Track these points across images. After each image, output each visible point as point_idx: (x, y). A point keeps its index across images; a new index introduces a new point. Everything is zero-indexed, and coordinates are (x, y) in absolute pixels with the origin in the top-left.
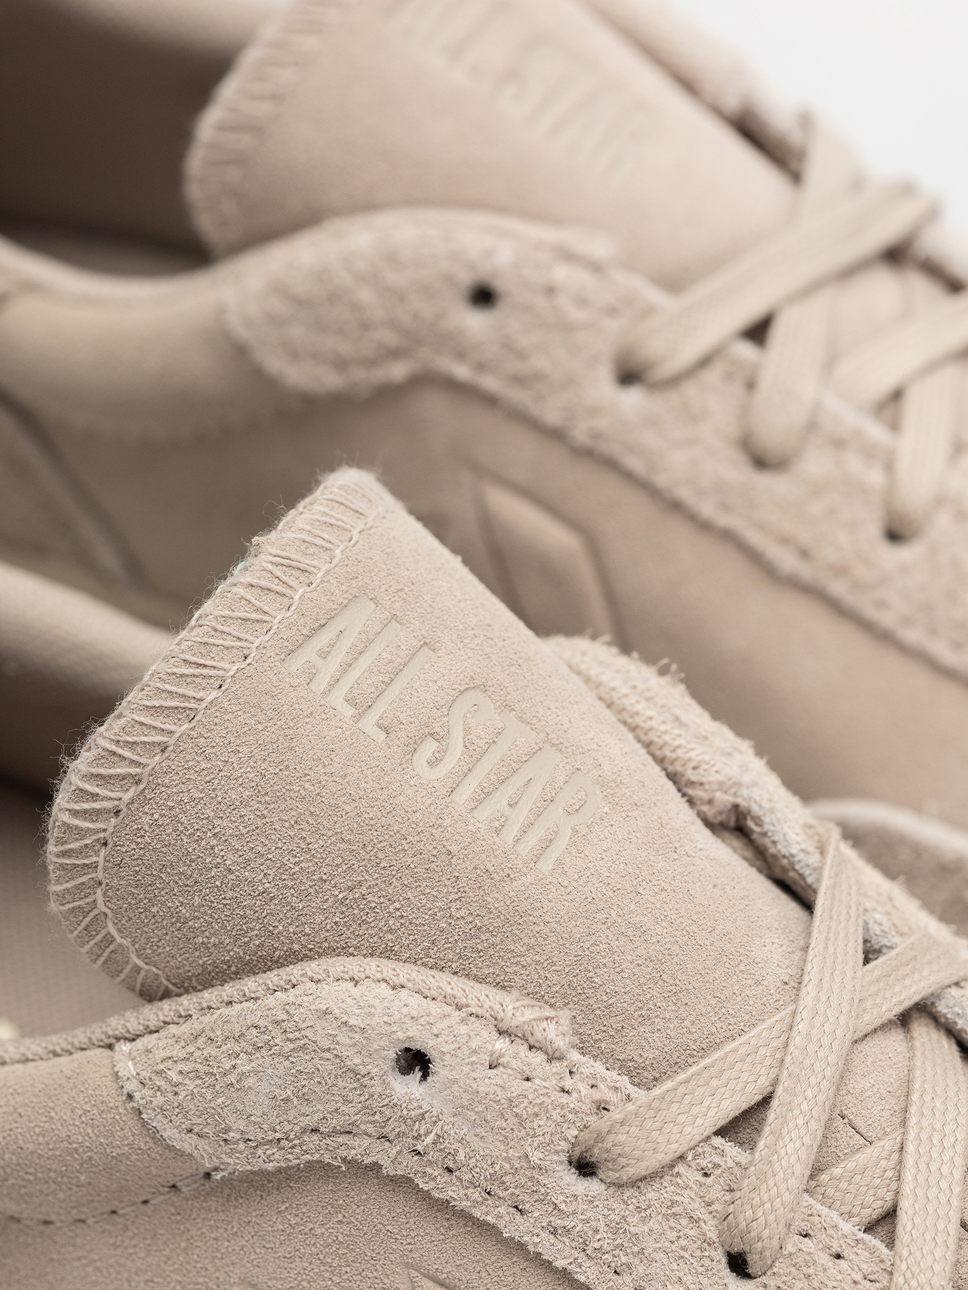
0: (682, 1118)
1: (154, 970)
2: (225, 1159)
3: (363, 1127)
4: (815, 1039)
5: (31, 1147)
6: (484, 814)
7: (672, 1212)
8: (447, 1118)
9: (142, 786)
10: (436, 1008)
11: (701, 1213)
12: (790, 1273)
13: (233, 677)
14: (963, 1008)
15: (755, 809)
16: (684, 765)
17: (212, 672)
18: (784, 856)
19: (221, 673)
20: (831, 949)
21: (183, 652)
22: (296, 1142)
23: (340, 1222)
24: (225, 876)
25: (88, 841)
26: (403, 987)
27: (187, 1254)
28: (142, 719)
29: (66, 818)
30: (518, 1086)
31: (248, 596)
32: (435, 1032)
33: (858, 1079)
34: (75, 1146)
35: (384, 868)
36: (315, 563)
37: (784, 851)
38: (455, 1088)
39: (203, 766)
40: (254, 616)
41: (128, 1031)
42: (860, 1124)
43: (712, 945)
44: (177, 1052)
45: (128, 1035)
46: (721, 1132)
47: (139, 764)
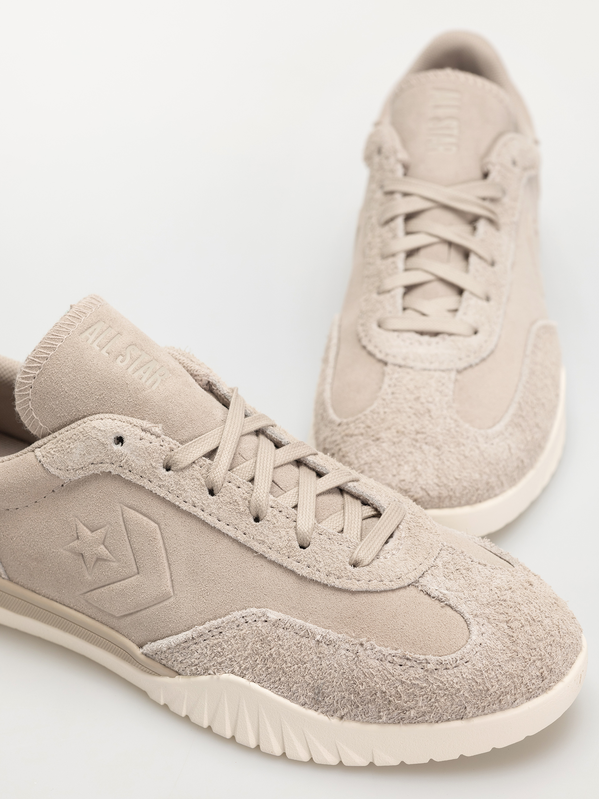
0: (194, 452)
1: (46, 427)
2: (68, 476)
3: (106, 460)
4: (230, 432)
5: (12, 481)
6: (136, 375)
7: (192, 478)
8: (129, 455)
9: (41, 369)
10: (125, 424)
11: (200, 477)
12: (225, 492)
13: (65, 339)
14: (274, 431)
15: (214, 382)
16: (193, 371)
17: (60, 338)
18: (223, 394)
19: (62, 338)
20: (235, 412)
21: (52, 332)
22: (87, 467)
23: (100, 492)
24: (65, 394)
25: (27, 387)
26: (115, 419)
27: (57, 511)
28: (41, 350)
29: (20, 380)
30: (148, 444)
31: (69, 318)
32: (125, 430)
33: (244, 445)
34: (25, 479)
35: (109, 389)
36: (88, 311)
37: (223, 393)
38: (131, 445)
39: (58, 363)
40: (71, 323)
41: (39, 445)
42: (244, 456)
43: (201, 409)
44: (53, 446)
45: (39, 446)
46: (205, 456)
47: (40, 363)
